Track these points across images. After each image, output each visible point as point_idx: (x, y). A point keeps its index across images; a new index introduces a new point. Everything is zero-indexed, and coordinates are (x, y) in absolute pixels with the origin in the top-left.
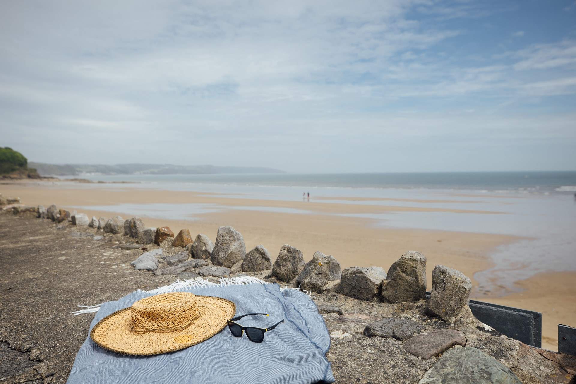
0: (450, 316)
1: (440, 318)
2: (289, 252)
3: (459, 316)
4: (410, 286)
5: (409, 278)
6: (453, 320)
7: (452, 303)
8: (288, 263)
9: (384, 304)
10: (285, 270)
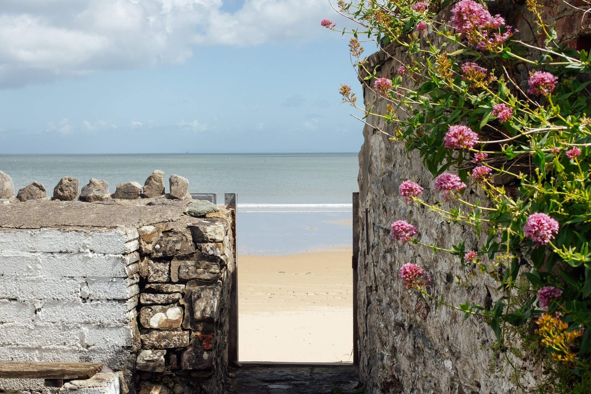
0: (182, 196)
1: (177, 198)
2: (70, 181)
3: (186, 196)
4: (158, 188)
5: (157, 184)
6: (183, 198)
7: (182, 191)
8: (70, 188)
9: (145, 199)
10: (68, 193)
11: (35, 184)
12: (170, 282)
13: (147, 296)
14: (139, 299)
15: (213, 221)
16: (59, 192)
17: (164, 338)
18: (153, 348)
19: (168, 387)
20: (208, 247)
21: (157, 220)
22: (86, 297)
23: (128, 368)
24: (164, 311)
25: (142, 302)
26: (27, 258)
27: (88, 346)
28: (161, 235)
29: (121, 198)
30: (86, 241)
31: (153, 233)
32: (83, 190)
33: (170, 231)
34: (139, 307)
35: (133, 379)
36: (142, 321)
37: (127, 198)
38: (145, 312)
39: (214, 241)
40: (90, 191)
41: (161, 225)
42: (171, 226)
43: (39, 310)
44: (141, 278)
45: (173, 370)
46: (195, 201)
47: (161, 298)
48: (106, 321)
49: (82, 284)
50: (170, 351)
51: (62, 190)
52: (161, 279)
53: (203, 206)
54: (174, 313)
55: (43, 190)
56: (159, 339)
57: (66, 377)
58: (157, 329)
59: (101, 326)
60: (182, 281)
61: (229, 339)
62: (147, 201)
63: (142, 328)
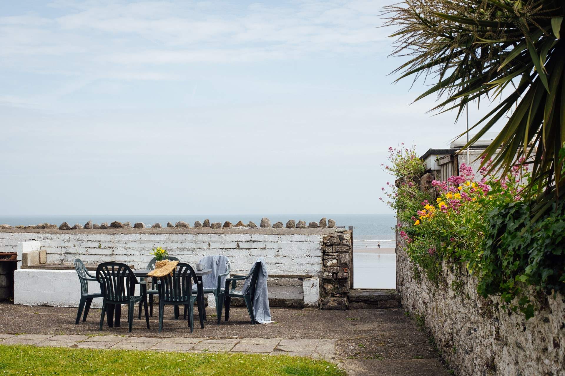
1: (332, 227)
2: (292, 221)
3: (335, 227)
4: (324, 224)
5: (324, 222)
7: (333, 225)
9: (320, 228)
11: (279, 222)
12: (333, 252)
13: (326, 256)
14: (323, 257)
15: (346, 234)
16: (288, 225)
17: (332, 269)
18: (329, 272)
19: (333, 285)
20: (345, 242)
21: (328, 233)
22: (307, 255)
23: (321, 278)
24: (332, 261)
25: (324, 258)
26: (290, 244)
27: (308, 271)
28: (329, 238)
29: (311, 227)
30: (308, 238)
31: (327, 237)
32: (297, 224)
33: (332, 237)
34: (323, 260)
35: (322, 281)
36: (325, 264)
37: (313, 227)
38: (325, 261)
39: (347, 240)
40: (300, 225)
41: (329, 235)
42: (332, 235)
43: (293, 259)
44: (323, 251)
45: (335, 279)
46: (338, 228)
47: (330, 257)
48: (314, 263)
49: (307, 251)
50: (333, 273)
51: (289, 224)
52: (330, 251)
53: (342, 230)
54: (335, 261)
55: (282, 225)
56: (330, 269)
57: (305, 277)
58: (329, 266)
59: (313, 264)
60: (337, 252)
61: (350, 279)
62: (322, 228)
63: (325, 266)
